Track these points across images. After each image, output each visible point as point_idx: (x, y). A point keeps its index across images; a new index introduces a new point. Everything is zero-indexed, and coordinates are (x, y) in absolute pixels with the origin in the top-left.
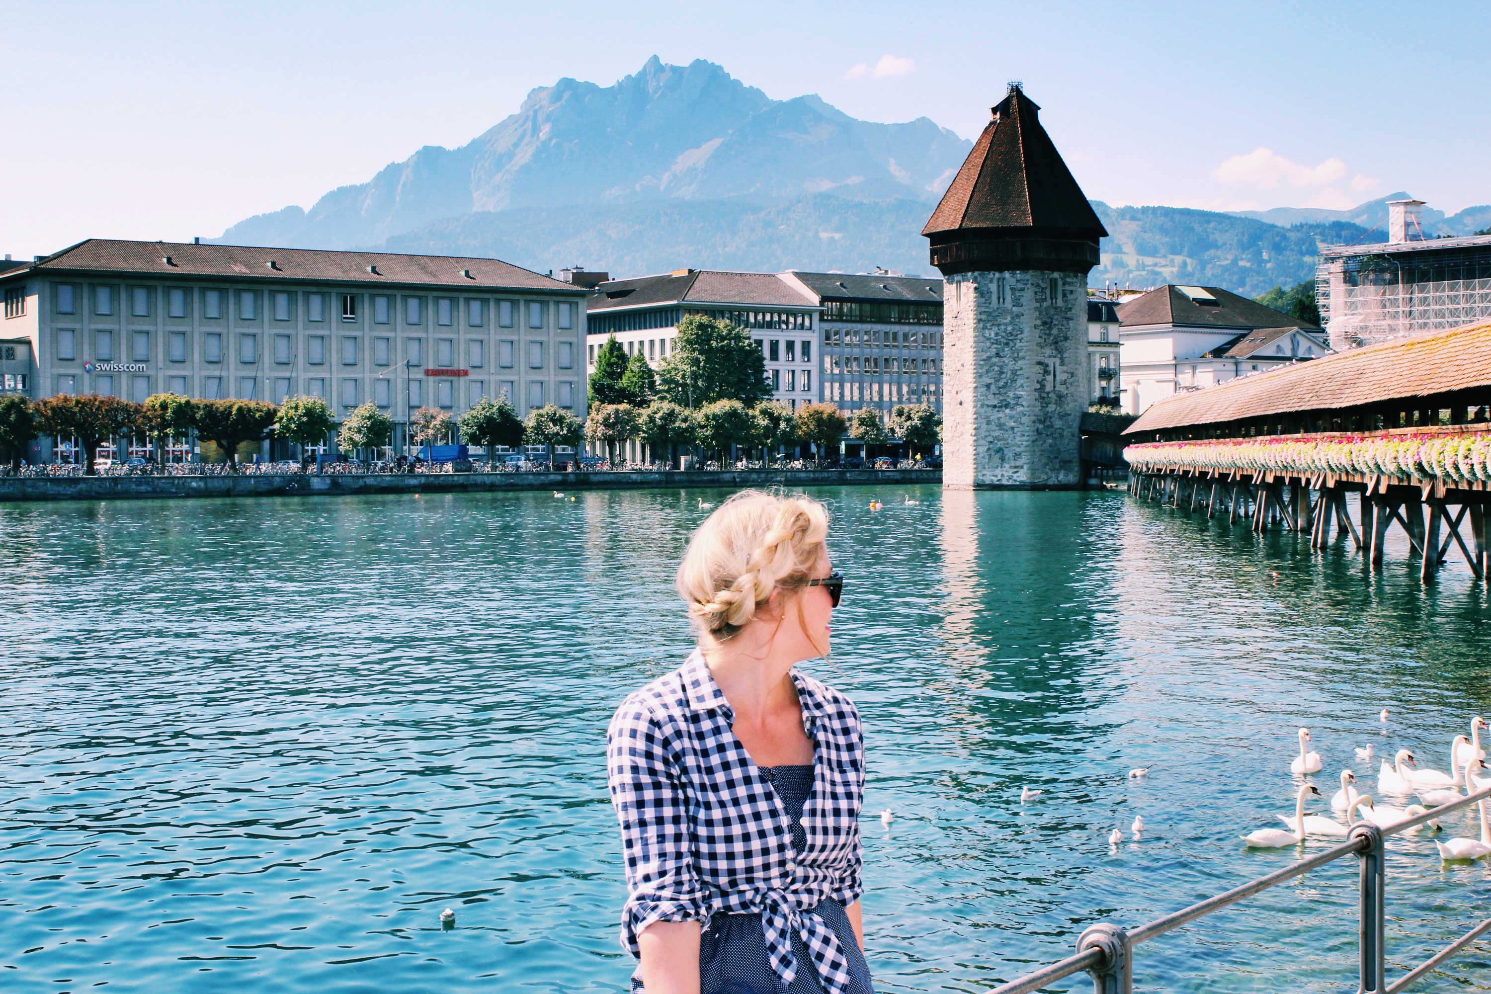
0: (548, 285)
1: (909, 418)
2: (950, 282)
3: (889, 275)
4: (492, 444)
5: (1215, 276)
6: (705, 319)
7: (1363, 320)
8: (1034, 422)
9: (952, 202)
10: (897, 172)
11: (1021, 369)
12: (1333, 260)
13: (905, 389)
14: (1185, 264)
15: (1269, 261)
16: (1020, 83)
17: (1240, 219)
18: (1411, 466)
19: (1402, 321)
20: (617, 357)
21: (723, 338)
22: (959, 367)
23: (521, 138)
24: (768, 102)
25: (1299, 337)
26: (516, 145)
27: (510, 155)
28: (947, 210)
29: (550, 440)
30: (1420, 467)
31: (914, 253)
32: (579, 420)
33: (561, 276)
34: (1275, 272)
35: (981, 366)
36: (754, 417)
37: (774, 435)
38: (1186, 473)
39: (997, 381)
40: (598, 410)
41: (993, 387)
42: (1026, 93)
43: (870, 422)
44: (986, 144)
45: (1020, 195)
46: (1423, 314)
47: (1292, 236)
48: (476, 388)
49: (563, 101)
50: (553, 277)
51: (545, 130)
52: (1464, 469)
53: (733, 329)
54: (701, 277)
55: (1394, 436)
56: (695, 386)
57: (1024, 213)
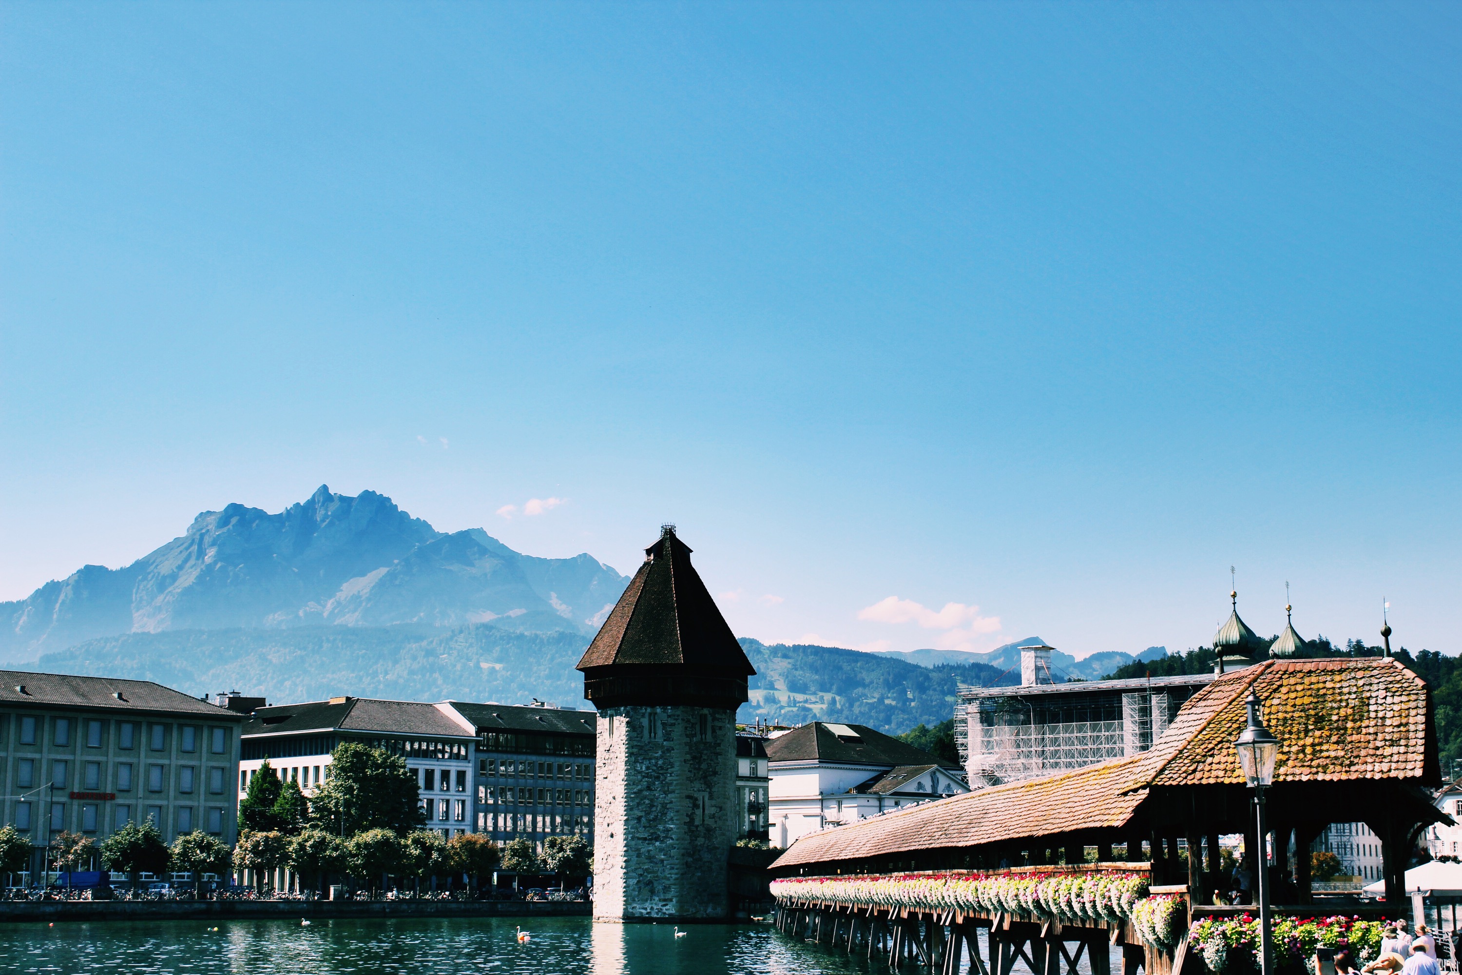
0: (202, 709)
1: (561, 849)
2: (603, 716)
3: (546, 707)
4: (135, 872)
5: (862, 714)
6: (360, 747)
7: (999, 759)
8: (683, 855)
9: (607, 639)
10: (558, 605)
11: (671, 802)
12: (970, 701)
13: (558, 820)
14: (834, 701)
15: (913, 700)
16: (673, 527)
17: (886, 659)
18: (1030, 903)
19: (1036, 761)
20: (270, 783)
21: (378, 766)
22: (611, 800)
23: (186, 561)
24: (435, 534)
25: (938, 774)
26: (180, 568)
27: (174, 577)
28: (602, 646)
29: (196, 867)
30: (1037, 903)
31: (573, 685)
32: (227, 847)
33: (217, 701)
34: (919, 711)
35: (632, 799)
36: (406, 846)
37: (426, 865)
38: (828, 907)
39: (648, 813)
40: (247, 837)
41: (643, 819)
42: (679, 536)
43: (524, 853)
44: (640, 584)
45: (672, 632)
46: (1055, 754)
47: (934, 675)
48: (122, 813)
49: (230, 526)
50: (209, 701)
51: (211, 554)
52: (1077, 907)
53: (389, 757)
54: (359, 704)
55: (1015, 874)
56: (347, 813)
57: (676, 651)
